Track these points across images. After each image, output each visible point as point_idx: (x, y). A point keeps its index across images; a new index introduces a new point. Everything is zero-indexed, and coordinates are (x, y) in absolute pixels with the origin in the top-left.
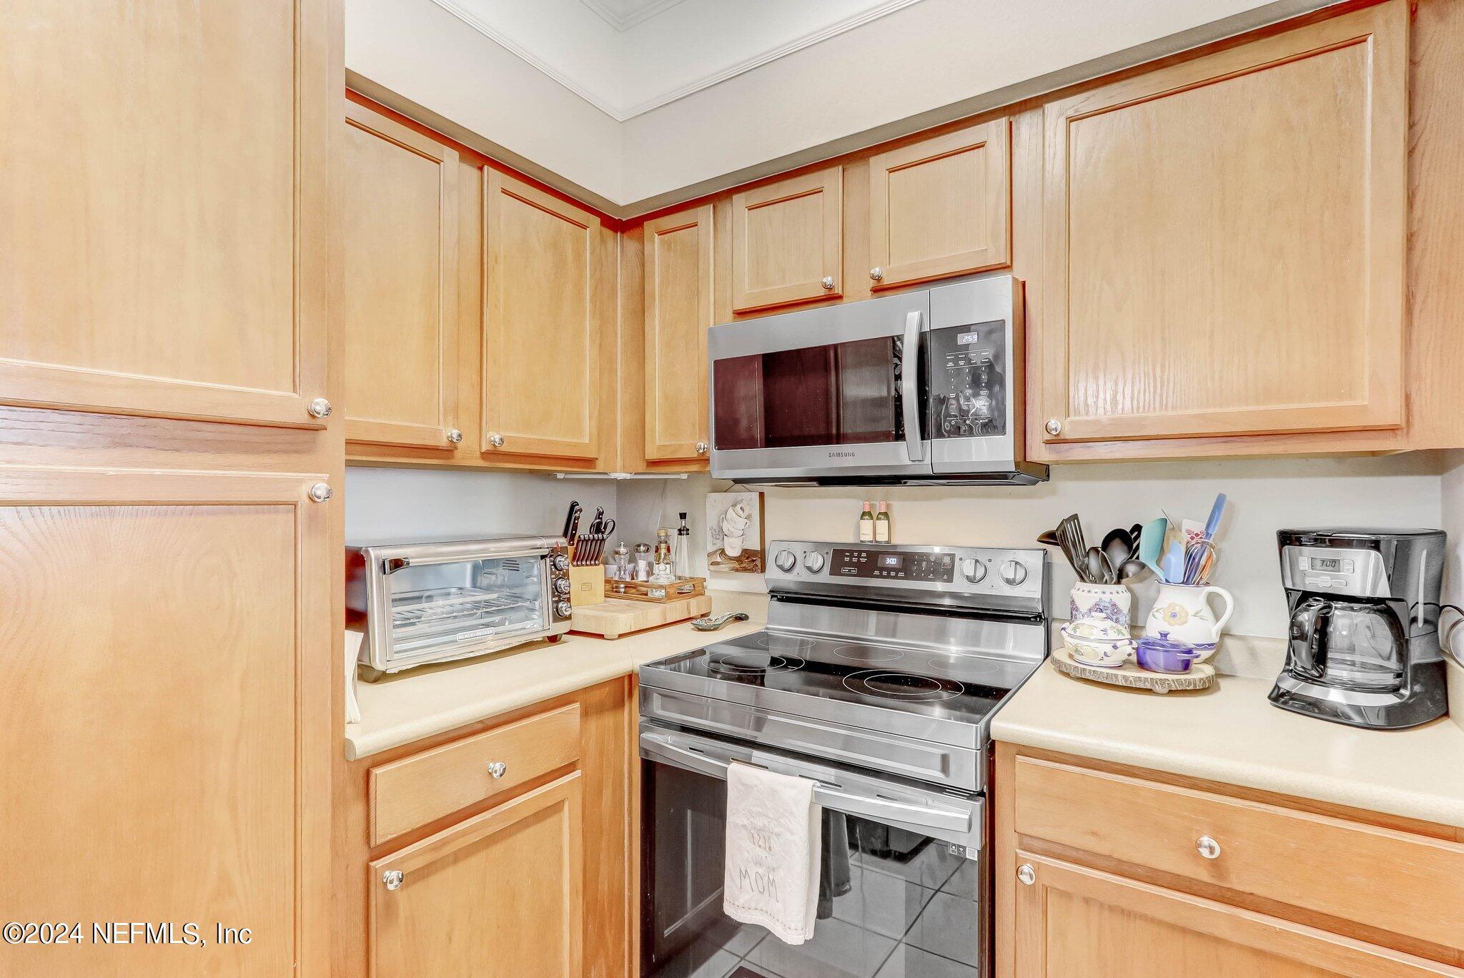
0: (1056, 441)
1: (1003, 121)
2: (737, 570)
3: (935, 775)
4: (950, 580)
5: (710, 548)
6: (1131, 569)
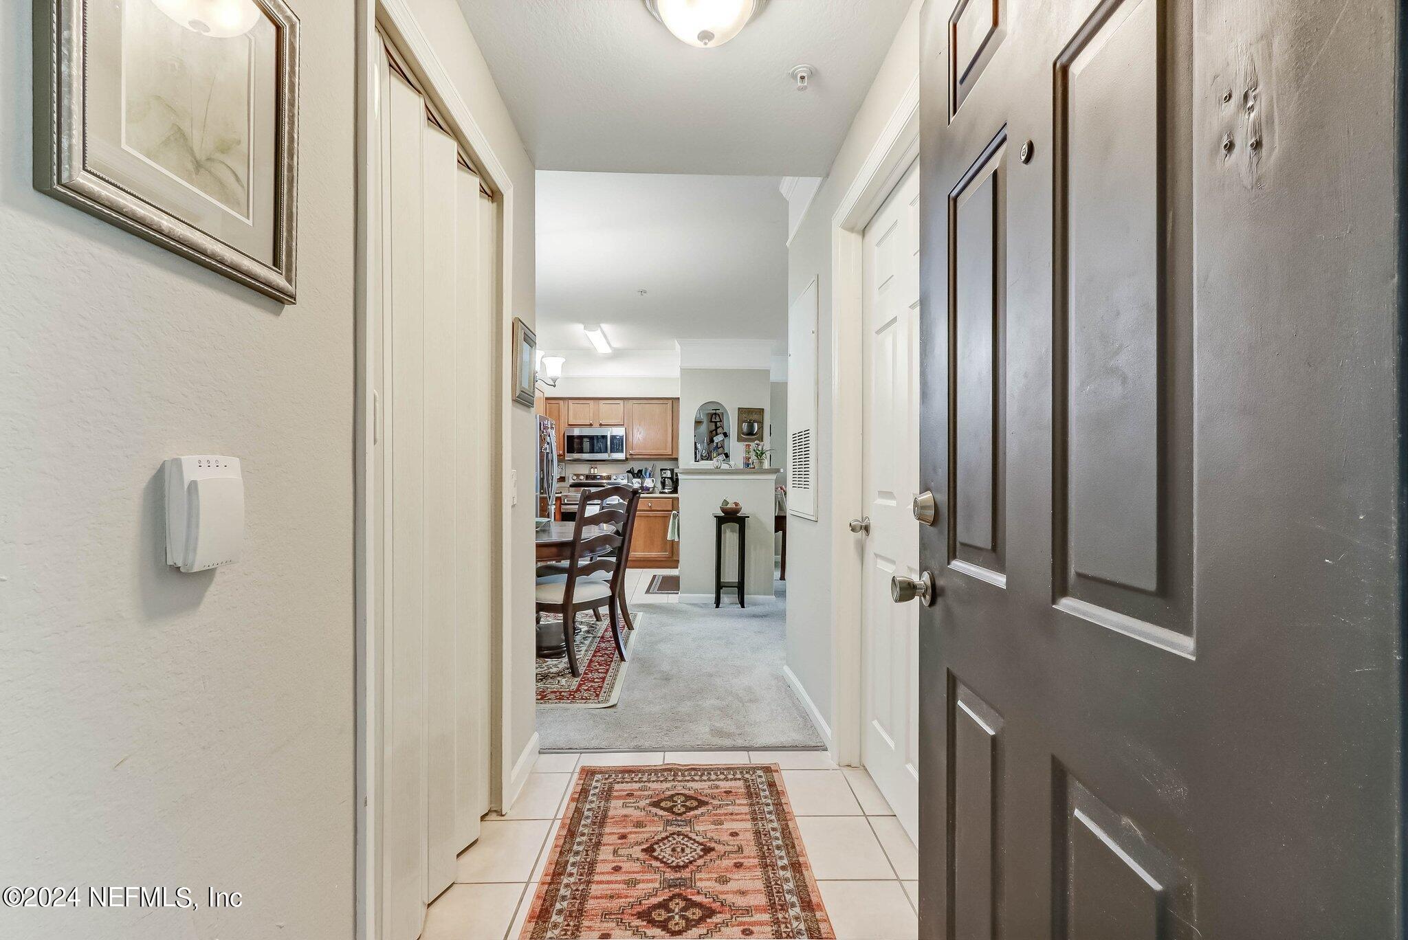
0: (631, 455)
1: (623, 401)
4: (610, 480)
6: (641, 476)
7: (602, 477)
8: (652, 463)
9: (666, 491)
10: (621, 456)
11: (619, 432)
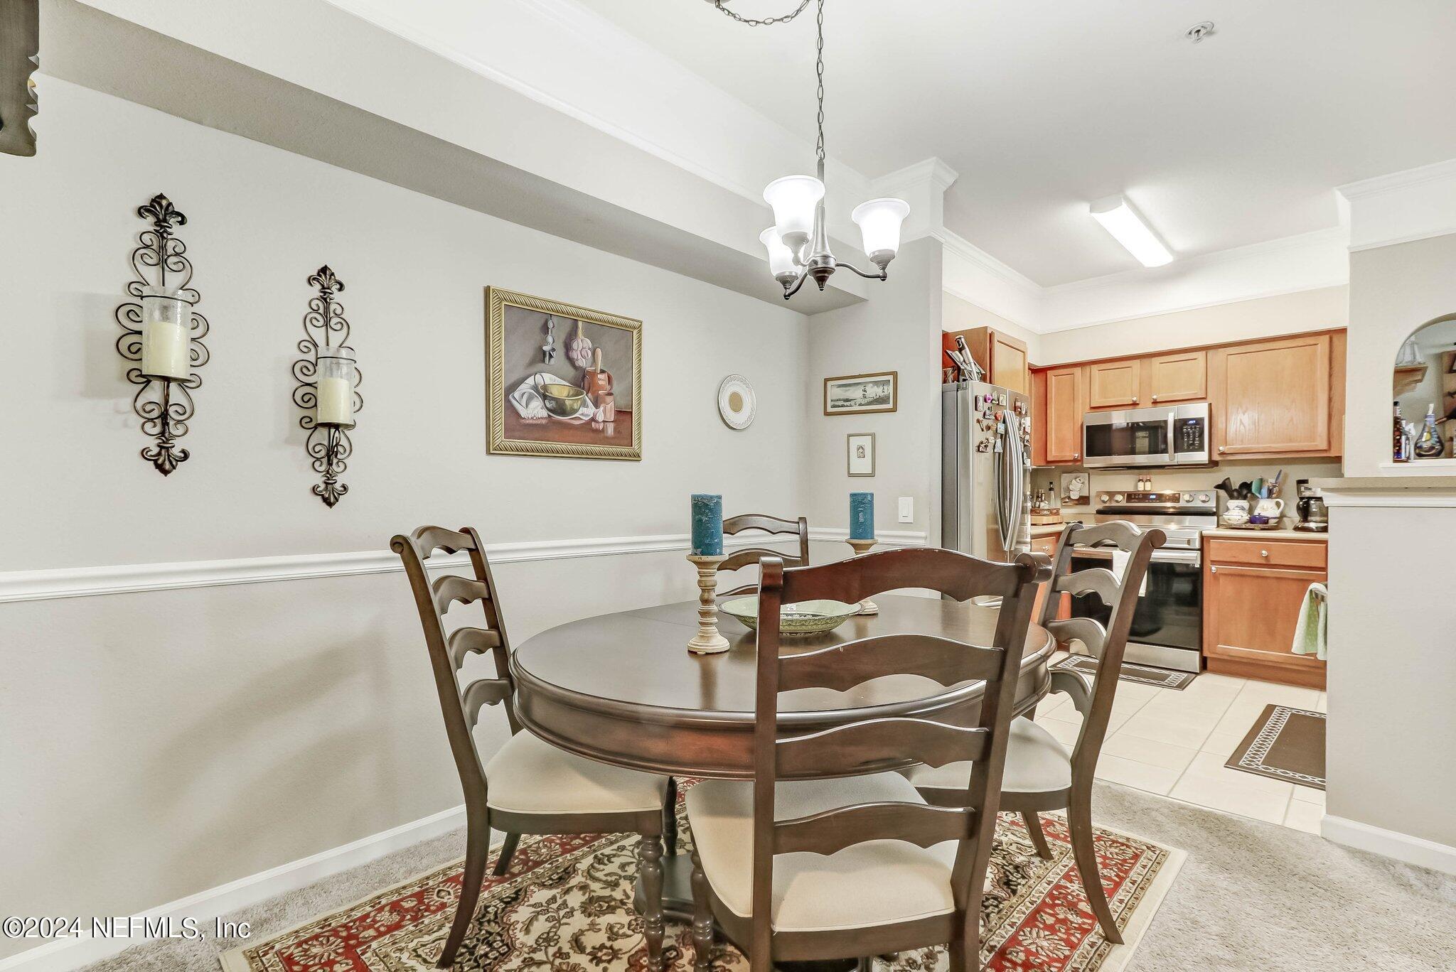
0: (1222, 454)
1: (1204, 352)
2: (1077, 504)
3: (1186, 546)
4: (1179, 502)
5: (1063, 496)
6: (1249, 495)
7: (1160, 497)
8: (1276, 469)
9: (1312, 525)
10: (1202, 457)
11: (1198, 411)
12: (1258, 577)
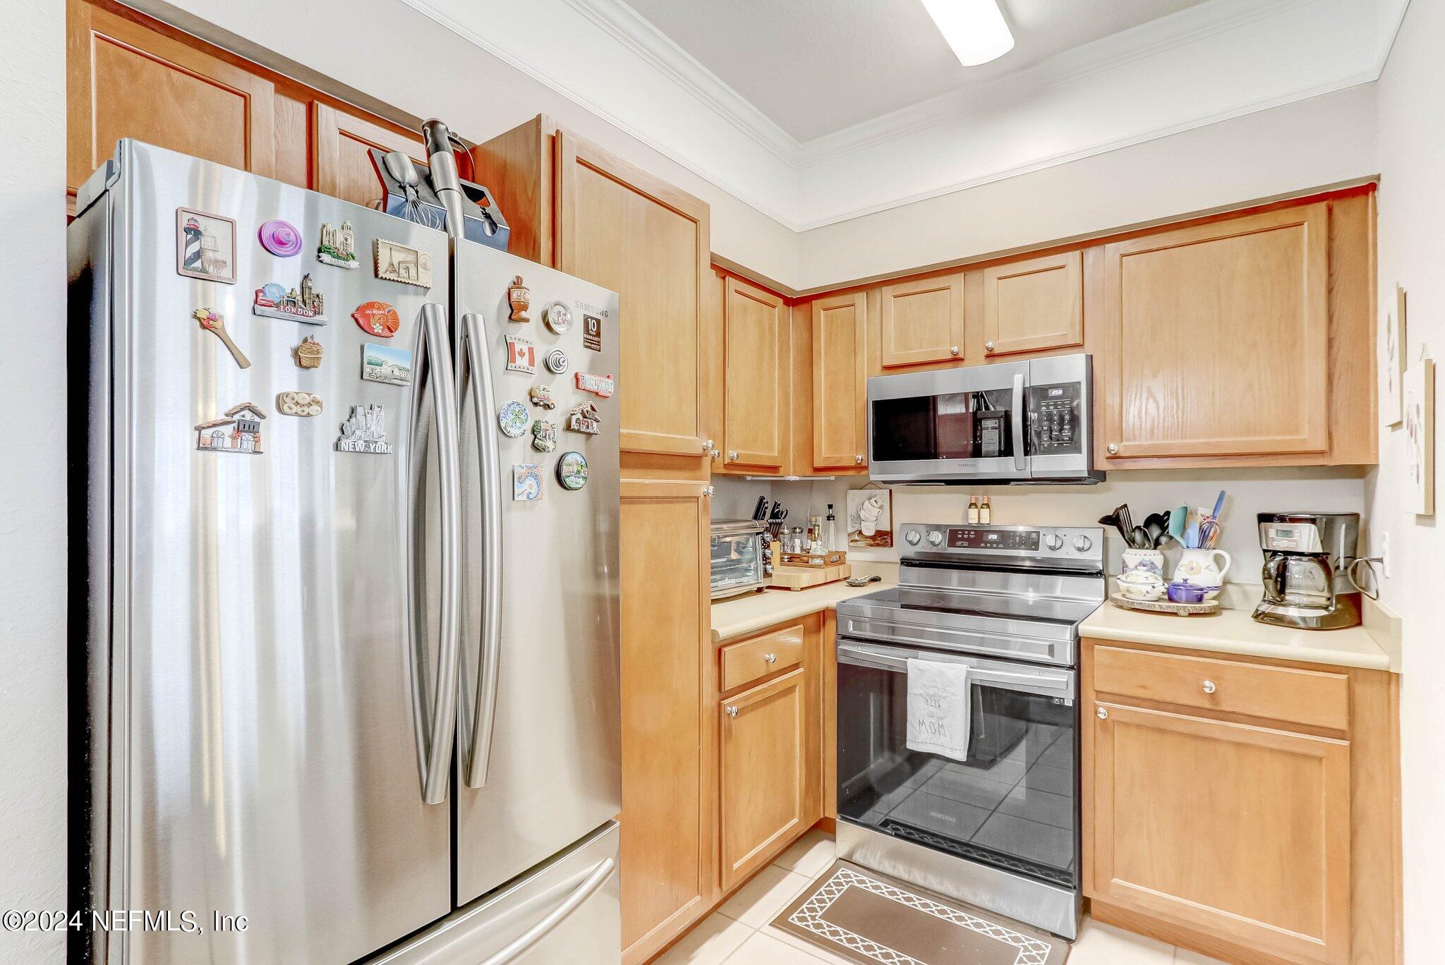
0: (1114, 457)
1: (1078, 252)
2: (871, 545)
3: (1045, 657)
4: (1037, 549)
6: (1163, 540)
7: (1006, 538)
8: (1212, 489)
9: (1292, 612)
10: (1075, 463)
11: (1071, 368)
12: (1195, 737)
